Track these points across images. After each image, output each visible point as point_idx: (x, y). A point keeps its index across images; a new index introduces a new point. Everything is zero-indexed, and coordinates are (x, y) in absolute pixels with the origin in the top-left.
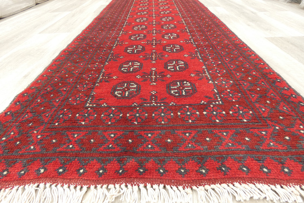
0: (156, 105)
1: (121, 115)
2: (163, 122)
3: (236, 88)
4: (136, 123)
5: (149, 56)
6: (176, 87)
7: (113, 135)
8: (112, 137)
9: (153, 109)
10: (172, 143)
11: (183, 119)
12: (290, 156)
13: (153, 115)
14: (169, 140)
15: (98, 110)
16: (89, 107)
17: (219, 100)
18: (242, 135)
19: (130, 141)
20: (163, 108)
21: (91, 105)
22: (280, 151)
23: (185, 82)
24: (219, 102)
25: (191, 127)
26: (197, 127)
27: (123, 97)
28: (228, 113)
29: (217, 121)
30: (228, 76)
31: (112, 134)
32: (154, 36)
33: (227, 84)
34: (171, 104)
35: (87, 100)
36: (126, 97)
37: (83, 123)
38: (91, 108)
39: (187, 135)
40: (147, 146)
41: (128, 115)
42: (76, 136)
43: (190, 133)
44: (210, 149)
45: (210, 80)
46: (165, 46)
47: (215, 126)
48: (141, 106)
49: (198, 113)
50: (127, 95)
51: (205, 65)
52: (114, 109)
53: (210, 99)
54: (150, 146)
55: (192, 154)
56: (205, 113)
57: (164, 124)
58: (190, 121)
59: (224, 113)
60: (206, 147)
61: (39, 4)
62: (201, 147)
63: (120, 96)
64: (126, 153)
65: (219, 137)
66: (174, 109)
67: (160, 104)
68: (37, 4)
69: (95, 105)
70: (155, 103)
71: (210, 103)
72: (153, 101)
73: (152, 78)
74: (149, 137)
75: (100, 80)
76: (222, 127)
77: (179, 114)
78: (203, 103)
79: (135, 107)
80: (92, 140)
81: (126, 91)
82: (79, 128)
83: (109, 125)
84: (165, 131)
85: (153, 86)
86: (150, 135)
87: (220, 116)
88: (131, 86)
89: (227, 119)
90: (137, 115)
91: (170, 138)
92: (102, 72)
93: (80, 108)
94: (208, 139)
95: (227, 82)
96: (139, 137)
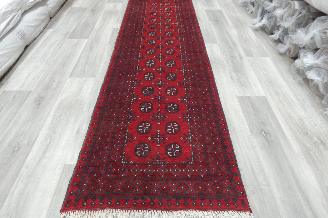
0: (159, 163)
1: (141, 170)
2: (162, 176)
3: (204, 151)
4: (149, 176)
5: (156, 116)
7: (138, 184)
9: (157, 166)
10: (165, 189)
11: (172, 175)
12: (215, 197)
13: (158, 171)
14: (165, 188)
15: (128, 166)
16: (123, 164)
17: (193, 160)
19: (146, 187)
20: (163, 166)
21: (124, 162)
23: (176, 145)
24: (192, 163)
25: (175, 180)
26: (179, 180)
28: (195, 171)
29: (189, 176)
30: (202, 140)
31: (137, 182)
32: (160, 91)
34: (167, 163)
35: (122, 158)
37: (122, 175)
38: (125, 164)
39: (173, 184)
40: (154, 190)
41: (145, 170)
42: (120, 183)
43: (175, 183)
45: (191, 143)
46: (167, 105)
47: (187, 179)
48: (151, 163)
49: (180, 170)
50: (143, 155)
51: (190, 128)
52: (137, 166)
54: (156, 191)
55: (174, 196)
56: (184, 170)
57: (163, 177)
58: (176, 176)
59: (193, 170)
60: (181, 192)
62: (179, 192)
63: (140, 155)
64: (145, 194)
65: (188, 186)
66: (168, 167)
67: (162, 163)
69: (126, 162)
70: (159, 162)
71: (187, 163)
72: (158, 160)
74: (155, 186)
76: (191, 180)
77: (171, 170)
78: (184, 163)
79: (148, 165)
80: (128, 187)
82: (121, 179)
83: (135, 177)
84: (163, 182)
85: (158, 147)
87: (191, 173)
89: (194, 174)
90: (150, 170)
91: (165, 186)
92: (127, 133)
93: (118, 164)
94: (182, 187)
95: (200, 146)
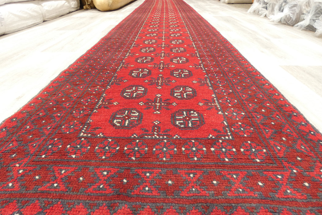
0: (158, 137)
1: (117, 148)
2: (164, 159)
3: (248, 121)
4: (134, 159)
5: (155, 81)
6: (182, 117)
7: (105, 173)
8: (104, 176)
9: (155, 142)
10: (173, 185)
11: (188, 156)
12: (310, 208)
13: (154, 149)
14: (170, 182)
15: (92, 141)
16: (83, 137)
17: (229, 134)
18: (254, 178)
19: (125, 181)
20: (165, 141)
21: (85, 135)
22: (299, 200)
23: (192, 112)
24: (229, 137)
25: (196, 166)
26: (203, 166)
27: (123, 126)
28: (238, 151)
29: (227, 160)
30: (240, 107)
31: (105, 171)
32: (162, 60)
33: (238, 116)
34: (175, 137)
35: (82, 129)
36: (126, 127)
37: (74, 156)
38: (85, 138)
39: (192, 175)
40: (144, 188)
41: (126, 148)
42: (63, 172)
43: (195, 174)
44: (217, 195)
45: (219, 111)
46: (173, 71)
47: (224, 165)
48: (141, 137)
49: (204, 149)
50: (126, 125)
51: (215, 93)
52: (110, 140)
53: (220, 133)
54: (147, 189)
55: (195, 201)
56: (212, 149)
57: (166, 161)
58: (196, 159)
59: (234, 150)
60: (213, 192)
61: (46, 21)
62: (207, 192)
63: (119, 125)
64: (118, 196)
65: (228, 181)
66: (179, 143)
67: (163, 136)
68: (44, 21)
69: (89, 135)
70: (157, 135)
71: (218, 137)
72: (155, 133)
73: (156, 105)
74: (147, 177)
75: (99, 105)
76: (232, 167)
77: (183, 149)
78: (211, 137)
79: (135, 139)
80: (81, 179)
81: (126, 119)
82: (68, 163)
83: (103, 160)
84: (166, 170)
85: (157, 114)
86: (148, 174)
87: (229, 154)
88: (132, 114)
89: (237, 157)
90: (136, 149)
91: (171, 180)
92: (103, 97)
93: (73, 137)
94: (215, 182)
95: (238, 114)
96: (135, 177)
